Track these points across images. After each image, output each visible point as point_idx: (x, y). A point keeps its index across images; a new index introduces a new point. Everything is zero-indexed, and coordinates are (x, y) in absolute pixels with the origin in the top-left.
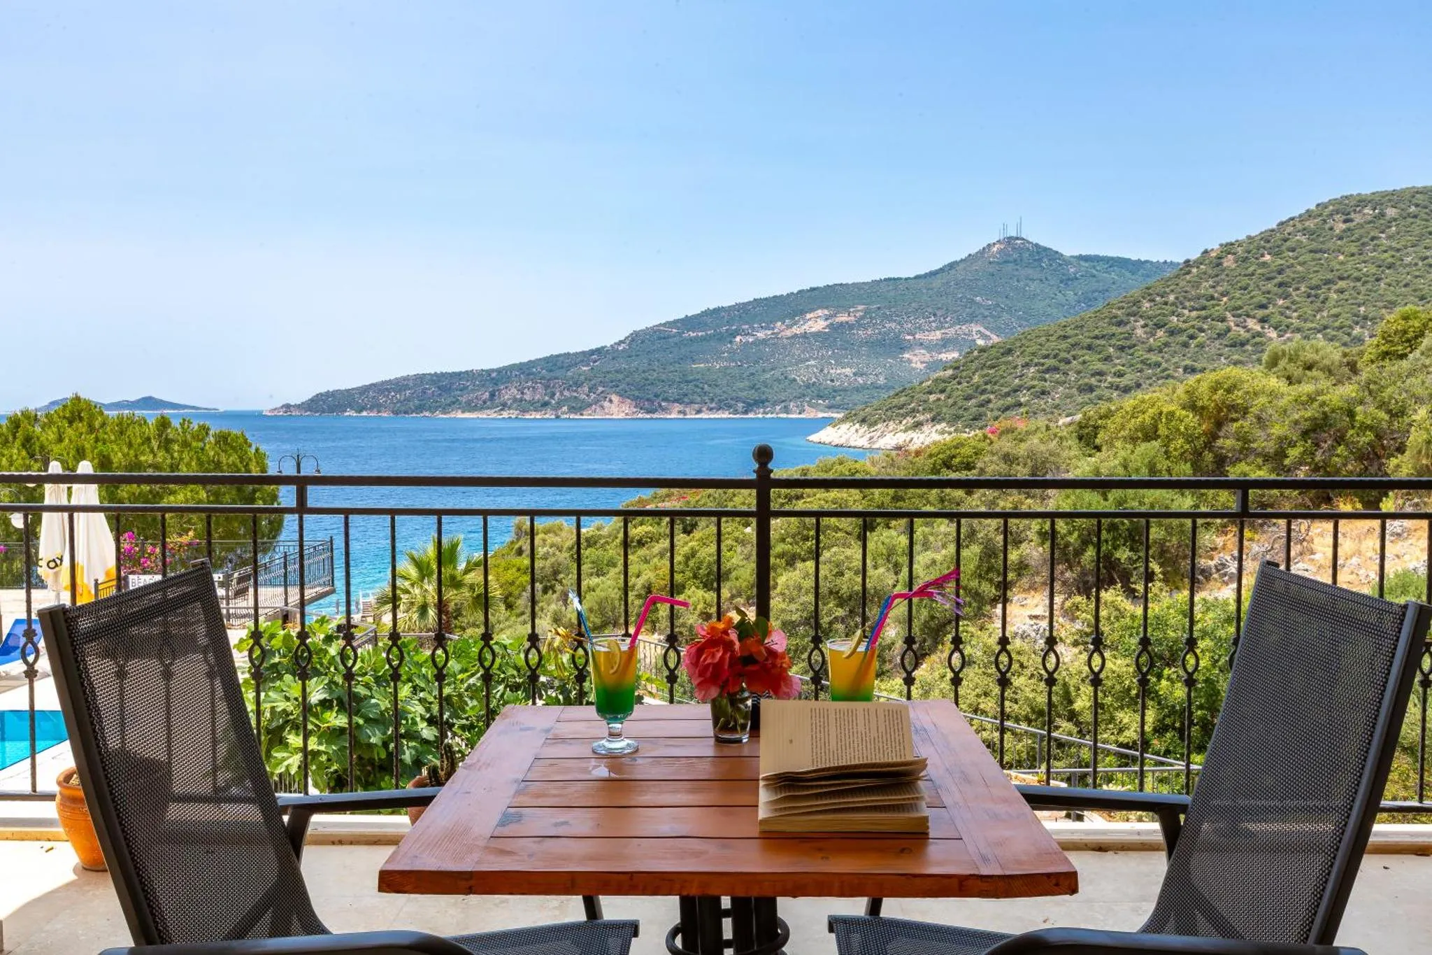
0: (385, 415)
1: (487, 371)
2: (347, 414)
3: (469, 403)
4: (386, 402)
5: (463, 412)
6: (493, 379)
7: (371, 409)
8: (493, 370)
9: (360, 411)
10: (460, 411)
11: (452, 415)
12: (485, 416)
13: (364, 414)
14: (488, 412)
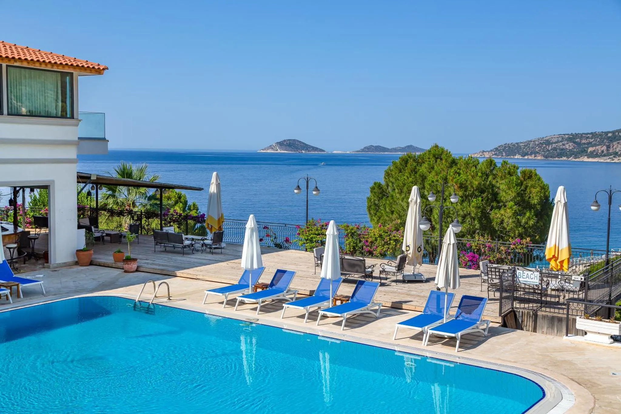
0: (539, 158)
1: (605, 132)
2: (516, 157)
3: (592, 152)
4: (540, 150)
5: (588, 158)
6: (609, 137)
7: (531, 154)
8: (609, 132)
9: (524, 156)
10: (586, 157)
11: (581, 159)
12: (602, 161)
13: (526, 157)
14: (605, 158)
